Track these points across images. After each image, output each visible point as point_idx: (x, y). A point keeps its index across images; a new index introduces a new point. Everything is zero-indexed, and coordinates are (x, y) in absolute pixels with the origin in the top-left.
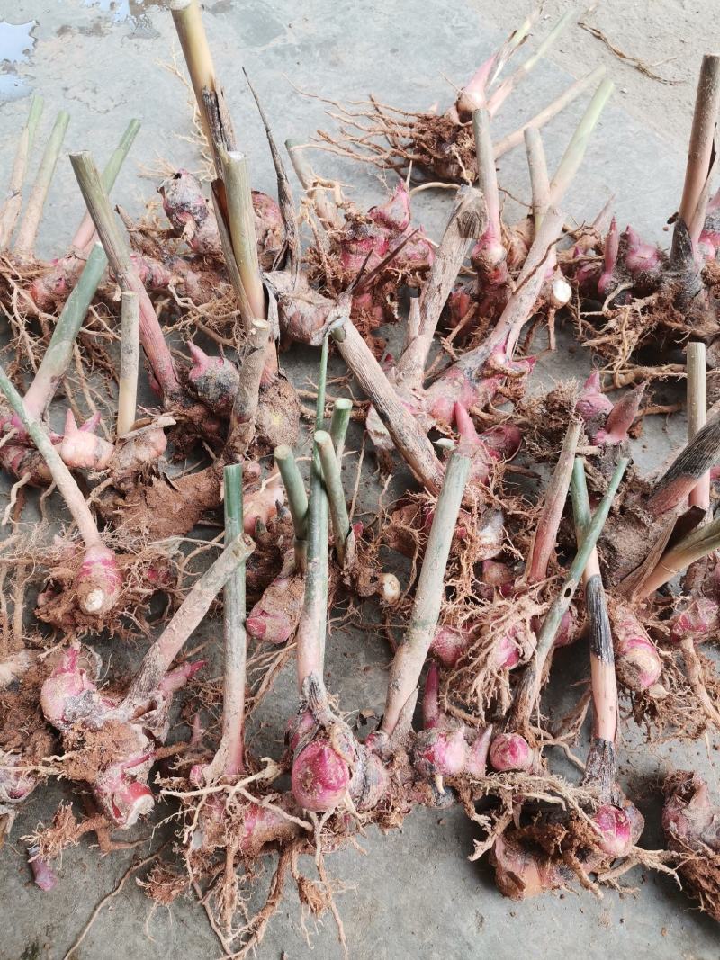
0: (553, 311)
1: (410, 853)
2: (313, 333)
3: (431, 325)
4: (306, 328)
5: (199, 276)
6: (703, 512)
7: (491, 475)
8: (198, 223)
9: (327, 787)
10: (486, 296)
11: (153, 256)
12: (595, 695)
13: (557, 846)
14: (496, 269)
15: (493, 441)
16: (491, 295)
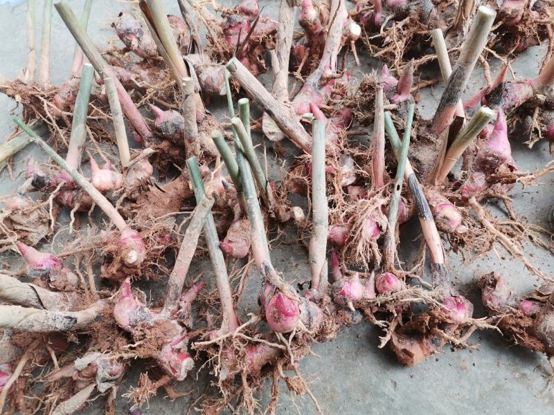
0: (353, 42)
1: (346, 357)
2: (220, 87)
3: (286, 64)
4: (215, 85)
5: (147, 72)
6: (463, 118)
7: (340, 138)
8: (138, 39)
9: (287, 315)
10: (313, 42)
11: (119, 66)
12: (427, 240)
13: (426, 327)
14: (315, 24)
15: (336, 120)
16: (315, 40)
